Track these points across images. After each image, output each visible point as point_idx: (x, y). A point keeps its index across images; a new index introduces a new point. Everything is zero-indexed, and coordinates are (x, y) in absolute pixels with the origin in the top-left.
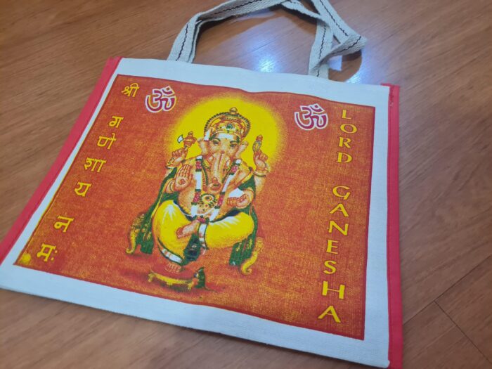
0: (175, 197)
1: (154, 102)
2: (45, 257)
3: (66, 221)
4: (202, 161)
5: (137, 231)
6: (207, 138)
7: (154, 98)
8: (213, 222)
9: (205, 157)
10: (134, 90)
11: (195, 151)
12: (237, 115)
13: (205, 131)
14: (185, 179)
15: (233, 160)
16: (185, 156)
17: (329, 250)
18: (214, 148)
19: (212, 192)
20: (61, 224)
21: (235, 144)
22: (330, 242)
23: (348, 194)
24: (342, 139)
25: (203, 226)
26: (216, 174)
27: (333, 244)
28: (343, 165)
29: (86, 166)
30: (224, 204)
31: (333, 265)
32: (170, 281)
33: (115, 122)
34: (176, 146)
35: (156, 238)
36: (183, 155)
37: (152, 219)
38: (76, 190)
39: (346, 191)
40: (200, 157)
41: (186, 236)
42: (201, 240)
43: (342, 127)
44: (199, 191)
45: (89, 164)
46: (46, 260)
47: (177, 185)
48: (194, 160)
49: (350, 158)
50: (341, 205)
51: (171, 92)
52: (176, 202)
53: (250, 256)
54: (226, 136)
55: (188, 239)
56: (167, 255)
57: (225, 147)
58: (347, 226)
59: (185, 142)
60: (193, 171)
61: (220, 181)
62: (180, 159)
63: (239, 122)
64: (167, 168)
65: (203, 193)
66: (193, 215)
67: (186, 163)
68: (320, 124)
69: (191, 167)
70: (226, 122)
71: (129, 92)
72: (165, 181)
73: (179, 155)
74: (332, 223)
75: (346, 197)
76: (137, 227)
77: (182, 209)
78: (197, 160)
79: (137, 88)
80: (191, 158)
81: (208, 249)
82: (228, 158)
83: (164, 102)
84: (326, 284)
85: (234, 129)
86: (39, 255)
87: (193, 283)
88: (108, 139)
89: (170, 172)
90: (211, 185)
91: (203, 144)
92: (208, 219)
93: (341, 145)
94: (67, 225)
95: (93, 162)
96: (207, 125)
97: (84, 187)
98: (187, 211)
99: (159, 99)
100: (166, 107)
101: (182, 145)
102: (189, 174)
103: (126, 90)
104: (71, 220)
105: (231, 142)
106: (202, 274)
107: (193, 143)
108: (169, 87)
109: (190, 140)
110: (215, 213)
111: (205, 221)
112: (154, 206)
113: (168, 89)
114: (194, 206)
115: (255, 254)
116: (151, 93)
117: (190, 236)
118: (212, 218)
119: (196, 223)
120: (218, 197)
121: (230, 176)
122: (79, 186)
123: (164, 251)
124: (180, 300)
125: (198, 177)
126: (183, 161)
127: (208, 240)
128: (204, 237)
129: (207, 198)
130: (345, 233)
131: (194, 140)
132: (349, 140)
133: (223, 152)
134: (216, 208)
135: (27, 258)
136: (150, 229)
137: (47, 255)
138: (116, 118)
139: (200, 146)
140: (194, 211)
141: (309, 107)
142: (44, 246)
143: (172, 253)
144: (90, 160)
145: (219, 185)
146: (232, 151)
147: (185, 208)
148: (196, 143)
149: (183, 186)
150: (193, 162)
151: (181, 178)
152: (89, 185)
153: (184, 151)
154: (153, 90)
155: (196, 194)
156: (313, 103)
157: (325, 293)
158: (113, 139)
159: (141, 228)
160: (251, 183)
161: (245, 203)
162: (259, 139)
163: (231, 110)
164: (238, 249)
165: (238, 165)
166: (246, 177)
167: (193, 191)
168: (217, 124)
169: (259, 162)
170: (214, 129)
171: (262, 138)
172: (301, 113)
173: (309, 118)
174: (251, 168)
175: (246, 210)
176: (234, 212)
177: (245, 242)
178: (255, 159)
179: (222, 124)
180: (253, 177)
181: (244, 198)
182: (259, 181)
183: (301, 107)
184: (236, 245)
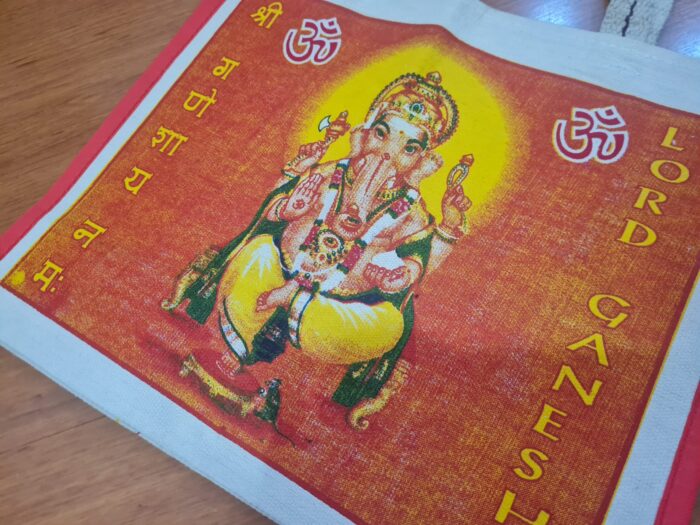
0: (277, 230)
1: (300, 43)
2: (43, 283)
3: (93, 231)
4: (346, 168)
5: (194, 277)
6: (367, 126)
7: (302, 37)
8: (328, 294)
9: (353, 161)
10: (272, 15)
11: (340, 149)
12: (438, 89)
13: (372, 109)
14: (307, 200)
15: (403, 186)
16: (320, 157)
17: (540, 427)
18: (374, 142)
19: (341, 231)
20: (85, 233)
21: (416, 147)
22: (548, 410)
23: (622, 317)
24: (645, 192)
25: (304, 297)
26: (361, 198)
27: (553, 416)
28: (631, 250)
29: (155, 141)
30: (358, 270)
31: (539, 462)
32: (217, 388)
33: (223, 69)
34: (311, 132)
35: (220, 297)
36: (319, 153)
37: (228, 264)
38: (127, 180)
39: (618, 309)
40: (345, 162)
41: (269, 308)
42: (293, 323)
43: (655, 167)
44: (320, 223)
45: (159, 137)
46: (43, 289)
47: (290, 208)
48: (334, 165)
49: (652, 238)
50: (598, 338)
52: (278, 242)
53: (376, 394)
54: (403, 127)
55: (269, 315)
56: (229, 338)
57: (394, 147)
58: (597, 385)
59: (329, 131)
60: (325, 186)
61: (363, 215)
62: (309, 162)
63: (438, 103)
64: (283, 173)
65: (324, 227)
66: (292, 271)
67: (318, 171)
68: (605, 153)
69: (323, 180)
70: (413, 97)
71: (263, 18)
72: (270, 197)
73: (310, 155)
74: (566, 371)
75: (614, 323)
76: (196, 270)
77: (282, 255)
78: (338, 165)
79: (279, 12)
80: (329, 163)
81: (299, 347)
82: (393, 172)
83: (316, 47)
84: (509, 498)
85: (423, 117)
86: (37, 277)
87: (253, 406)
88: (203, 98)
89: (286, 181)
90: (344, 217)
91: (358, 135)
92: (316, 285)
93: (640, 204)
94: (92, 237)
95: (168, 136)
97: (141, 177)
98: (287, 262)
99: (310, 40)
100: (320, 56)
101: (321, 136)
102: (315, 193)
103: (260, 13)
104: (101, 230)
105: (411, 141)
106: (276, 393)
107: (342, 133)
108: (334, 20)
109: (339, 128)
110: (334, 279)
111: (313, 289)
112: (239, 241)
113: (331, 24)
114: (302, 252)
115: (386, 393)
116: (298, 26)
118: (324, 286)
119: (294, 285)
120: (349, 247)
121: (388, 216)
122: (133, 174)
123: (226, 327)
124: (221, 431)
125: (329, 196)
126: (315, 166)
127: (303, 330)
128: (299, 320)
129: (329, 241)
130: (588, 400)
131: (346, 126)
132: (662, 198)
133: (387, 156)
134: (340, 267)
135: (19, 278)
136: (218, 279)
137: (48, 281)
138: (228, 61)
139: (351, 140)
140: (299, 261)
141: (591, 113)
142: (49, 264)
143: (239, 336)
144: (163, 131)
145: (358, 221)
146: (406, 160)
147: (286, 256)
148: (347, 135)
149: (299, 212)
150: (329, 170)
151: (300, 197)
152: (148, 176)
153: (322, 147)
154: (305, 21)
155: (314, 229)
156: (604, 104)
157: (501, 517)
158: (211, 101)
159: (203, 273)
160: (424, 248)
161: (398, 284)
162: (466, 162)
163: (429, 76)
164: (356, 375)
165: (412, 201)
166: (415, 232)
167: (310, 225)
168: (394, 96)
169: (452, 212)
170: (386, 105)
171: (472, 161)
172: (570, 124)
173: (584, 137)
174: (432, 219)
175: (396, 300)
176: (372, 297)
177: (375, 363)
178: (444, 201)
179: (403, 98)
180: (430, 238)
181: (398, 273)
182: (439, 249)
183: (575, 110)
184: (356, 366)
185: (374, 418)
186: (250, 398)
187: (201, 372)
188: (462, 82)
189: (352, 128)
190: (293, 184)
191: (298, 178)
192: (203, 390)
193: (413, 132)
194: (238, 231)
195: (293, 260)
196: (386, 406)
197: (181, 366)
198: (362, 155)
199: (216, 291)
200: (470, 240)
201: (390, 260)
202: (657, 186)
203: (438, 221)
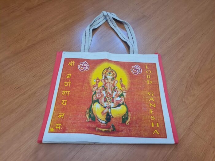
0: (98, 101)
1: (81, 67)
2: (58, 128)
3: (62, 115)
4: (104, 87)
5: (88, 114)
6: (104, 78)
7: (81, 66)
8: (113, 108)
9: (104, 85)
11: (101, 84)
12: (111, 69)
13: (102, 76)
14: (100, 94)
15: (114, 87)
16: (98, 86)
17: (151, 113)
18: (107, 81)
19: (109, 97)
20: (61, 116)
21: (113, 79)
22: (151, 110)
23: (153, 94)
24: (147, 76)
25: (109, 109)
26: (109, 91)
27: (152, 111)
28: (150, 84)
29: (63, 94)
30: (115, 102)
31: (154, 117)
32: (104, 130)
33: (69, 76)
34: (93, 83)
35: (95, 116)
36: (97, 86)
37: (92, 110)
38: (62, 103)
39: (152, 93)
40: (103, 86)
41: (105, 114)
42: (110, 114)
43: (147, 72)
44: (105, 97)
45: (63, 93)
46: (59, 129)
47: (97, 97)
48: (101, 87)
49: (151, 82)
50: (152, 98)
51: (87, 64)
52: (99, 103)
53: (128, 119)
55: (106, 115)
56: (101, 121)
57: (110, 81)
58: (155, 104)
59: (96, 81)
60: (102, 91)
61: (111, 93)
62: (96, 88)
63: (112, 71)
65: (106, 97)
66: (105, 106)
67: (99, 89)
68: (139, 72)
69: (101, 90)
70: (108, 72)
72: (93, 96)
73: (96, 87)
74: (150, 104)
75: (153, 95)
76: (88, 113)
77: (101, 105)
78: (102, 87)
79: (74, 63)
80: (100, 87)
81: (113, 117)
82: (112, 85)
83: (85, 67)
84: (153, 123)
85: (111, 74)
86: (56, 128)
87: (111, 130)
88: (68, 83)
89: (94, 92)
90: (108, 95)
91: (103, 81)
92: (110, 107)
93: (147, 78)
94: (63, 116)
95: (65, 92)
96: (102, 74)
97: (65, 102)
98: (103, 105)
99: (83, 66)
100: (87, 69)
101: (95, 83)
102: (101, 93)
103: (70, 64)
104: (64, 114)
105: (111, 79)
106: (113, 126)
107: (99, 81)
108: (85, 61)
109: (98, 80)
110: (112, 105)
111: (110, 108)
112: (92, 105)
113: (85, 62)
114: (105, 103)
115: (129, 118)
116: (80, 64)
117: (106, 113)
118: (111, 107)
119: (107, 108)
120: (112, 99)
121: (114, 92)
122: (63, 101)
123: (99, 120)
124: (108, 136)
125: (104, 92)
126: (98, 88)
127: (112, 114)
128: (111, 113)
129: (108, 99)
130: (155, 106)
131: (99, 80)
132: (150, 76)
133: (110, 83)
134: (112, 103)
135: (52, 130)
136: (93, 113)
137: (59, 127)
138: (69, 74)
139: (102, 82)
140: (105, 104)
141: (134, 66)
142: (57, 124)
143: (102, 120)
144: (64, 92)
145: (111, 94)
146: (112, 82)
147: (102, 104)
148: (100, 81)
149: (100, 97)
150: (101, 88)
151: (98, 94)
152: (66, 101)
153: (97, 84)
154: (80, 63)
155: (104, 98)
156: (136, 65)
157: (153, 126)
158: (70, 83)
159: (89, 113)
160: (122, 95)
161: (122, 102)
162: (121, 79)
163: (109, 67)
164: (124, 118)
165: (117, 88)
166: (120, 93)
167: (103, 98)
168: (106, 72)
169: (123, 88)
170: (105, 74)
171: (122, 79)
172: (133, 69)
173: (135, 70)
174: (121, 90)
175: (123, 104)
176: (119, 105)
177: (125, 115)
178: (121, 87)
179: (107, 72)
180: (122, 93)
181: (121, 100)
182: (124, 94)
183: (132, 67)
184: (123, 116)
185: (129, 122)
186: (110, 129)
187: (99, 129)
188: (114, 67)
189: (101, 80)
190: (95, 93)
191: (96, 91)
192: (101, 131)
193: (111, 77)
194: (90, 104)
195: (104, 105)
196: (130, 120)
197: (96, 129)
198: (106, 84)
199: (94, 115)
200: (128, 91)
201: (118, 99)
202: (148, 75)
203: (122, 90)
